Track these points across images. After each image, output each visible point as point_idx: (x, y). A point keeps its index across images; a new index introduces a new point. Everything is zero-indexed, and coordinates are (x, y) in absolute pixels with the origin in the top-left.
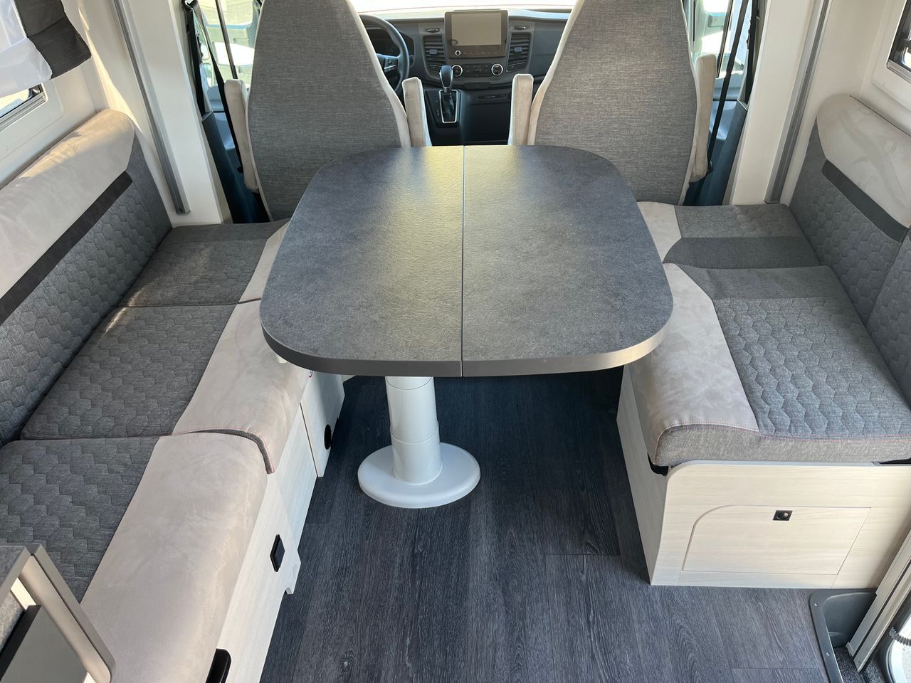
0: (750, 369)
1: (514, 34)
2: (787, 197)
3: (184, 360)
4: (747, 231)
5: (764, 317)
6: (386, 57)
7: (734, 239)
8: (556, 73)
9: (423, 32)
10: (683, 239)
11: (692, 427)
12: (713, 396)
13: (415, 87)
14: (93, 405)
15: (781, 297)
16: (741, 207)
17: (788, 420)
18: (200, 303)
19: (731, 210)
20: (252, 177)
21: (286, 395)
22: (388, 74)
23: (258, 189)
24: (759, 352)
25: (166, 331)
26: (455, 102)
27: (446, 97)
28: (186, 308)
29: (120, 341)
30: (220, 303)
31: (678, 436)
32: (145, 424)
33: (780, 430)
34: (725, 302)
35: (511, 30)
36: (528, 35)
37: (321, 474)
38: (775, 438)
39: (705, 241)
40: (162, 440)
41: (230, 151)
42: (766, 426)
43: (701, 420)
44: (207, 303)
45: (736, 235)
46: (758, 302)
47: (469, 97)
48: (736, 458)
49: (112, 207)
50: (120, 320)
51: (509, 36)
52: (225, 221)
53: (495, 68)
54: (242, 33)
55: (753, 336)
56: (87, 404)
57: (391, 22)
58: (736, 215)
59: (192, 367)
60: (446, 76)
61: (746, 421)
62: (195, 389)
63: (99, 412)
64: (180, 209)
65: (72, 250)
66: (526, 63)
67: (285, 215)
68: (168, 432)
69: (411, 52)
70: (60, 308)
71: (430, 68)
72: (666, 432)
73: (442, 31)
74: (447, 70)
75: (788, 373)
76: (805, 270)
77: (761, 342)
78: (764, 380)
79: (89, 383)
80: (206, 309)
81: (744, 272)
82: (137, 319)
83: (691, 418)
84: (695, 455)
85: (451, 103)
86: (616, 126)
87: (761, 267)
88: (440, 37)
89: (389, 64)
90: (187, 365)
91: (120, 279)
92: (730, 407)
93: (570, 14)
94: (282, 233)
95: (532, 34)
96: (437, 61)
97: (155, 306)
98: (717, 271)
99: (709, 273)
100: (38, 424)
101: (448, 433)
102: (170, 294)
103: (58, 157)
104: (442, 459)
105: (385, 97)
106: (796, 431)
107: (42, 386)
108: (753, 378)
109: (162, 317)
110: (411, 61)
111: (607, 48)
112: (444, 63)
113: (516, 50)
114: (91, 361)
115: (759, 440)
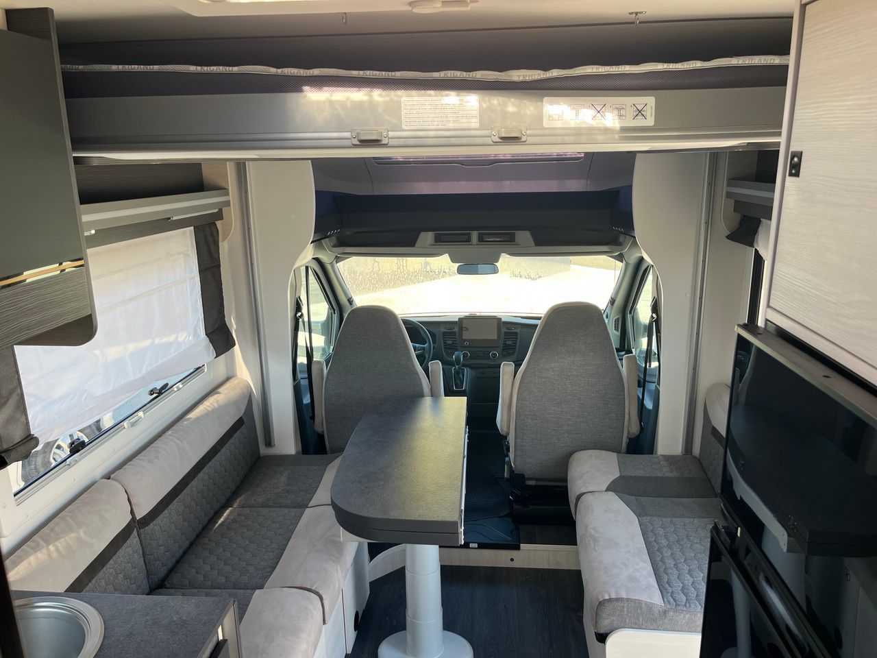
0: (660, 563)
1: (505, 333)
2: (696, 450)
3: (271, 542)
4: (666, 472)
5: (672, 530)
6: (417, 345)
7: (657, 478)
8: (529, 363)
9: (443, 329)
10: (621, 477)
11: (618, 600)
12: (632, 579)
13: (437, 366)
14: (212, 568)
15: (685, 517)
16: (664, 456)
17: (684, 599)
18: (281, 507)
19: (657, 458)
20: (321, 422)
21: (339, 568)
22: (418, 356)
23: (323, 432)
24: (667, 553)
25: (259, 523)
26: (463, 376)
27: (457, 373)
28: (272, 509)
29: (228, 529)
30: (295, 507)
31: (609, 607)
32: (247, 582)
33: (679, 605)
34: (646, 519)
35: (504, 330)
36: (516, 333)
37: (349, 651)
38: (676, 611)
39: (637, 478)
40: (258, 592)
41: (307, 405)
42: (669, 602)
43: (624, 595)
44: (286, 506)
45: (659, 475)
46: (669, 519)
47: (473, 373)
48: (651, 628)
49: (232, 439)
50: (228, 515)
51: (503, 334)
52: (297, 453)
53: (493, 354)
54: (318, 326)
55: (664, 542)
56: (207, 568)
57: (421, 322)
58: (660, 462)
59: (277, 547)
60: (458, 359)
61: (656, 599)
62: (278, 562)
63: (215, 572)
64: (269, 443)
65: (208, 465)
66: (514, 353)
67: (339, 450)
68: (261, 587)
69: (434, 342)
70: (196, 503)
71: (447, 353)
72: (600, 603)
73: (456, 329)
74: (458, 355)
75: (686, 567)
76: (704, 500)
77: (669, 547)
78: (669, 571)
79: (208, 554)
80: (286, 510)
81: (661, 500)
82: (239, 515)
83: (617, 593)
84: (622, 625)
85: (461, 376)
86: (571, 397)
87: (675, 497)
88: (455, 333)
89: (419, 350)
90: (273, 545)
91: (228, 488)
92: (643, 587)
93: (540, 321)
94: (337, 462)
95: (519, 333)
96: (452, 348)
97: (249, 507)
98: (642, 499)
99: (637, 500)
100: (176, 578)
101: (450, 624)
102: (261, 500)
103: (209, 406)
104: (444, 642)
105: (417, 374)
106: (690, 606)
107: (178, 555)
108: (662, 570)
109: (255, 514)
110: (434, 348)
111: (561, 350)
112: (457, 350)
113: (507, 343)
114: (209, 540)
115: (665, 612)
